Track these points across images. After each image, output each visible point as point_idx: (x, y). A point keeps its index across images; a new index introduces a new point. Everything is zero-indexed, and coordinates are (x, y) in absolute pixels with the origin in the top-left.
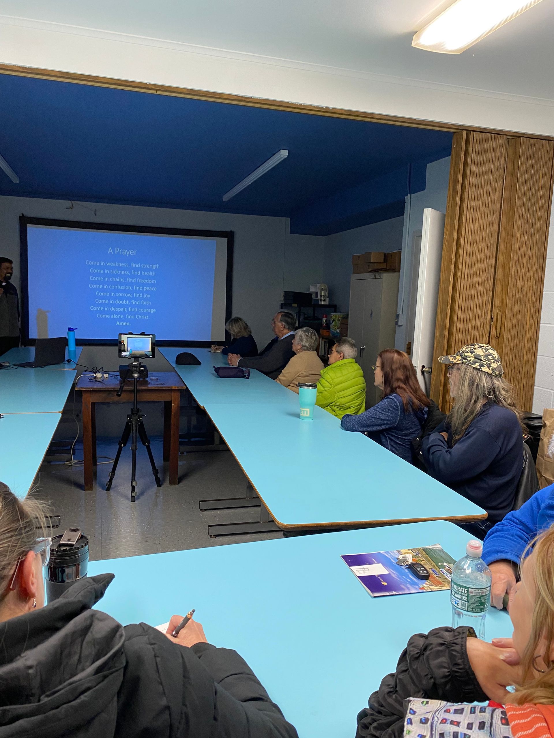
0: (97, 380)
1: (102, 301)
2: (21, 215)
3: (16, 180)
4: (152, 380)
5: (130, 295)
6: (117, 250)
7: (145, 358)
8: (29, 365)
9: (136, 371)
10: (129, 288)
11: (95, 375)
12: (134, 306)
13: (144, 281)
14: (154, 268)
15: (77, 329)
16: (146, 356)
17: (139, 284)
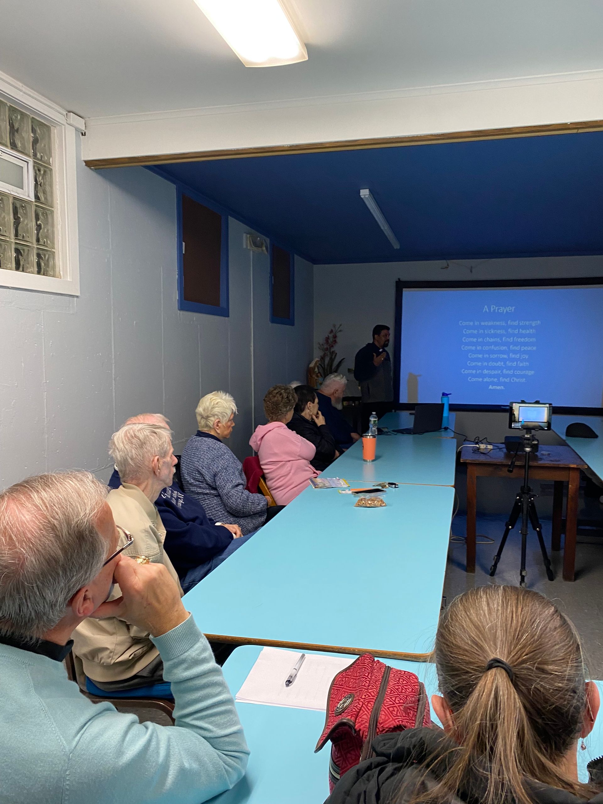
0: (480, 451)
1: (474, 364)
2: (398, 280)
3: (397, 246)
4: (543, 455)
5: (505, 356)
6: (493, 307)
7: (540, 430)
8: (407, 431)
9: (528, 444)
10: (504, 348)
11: (477, 446)
12: (510, 368)
13: (522, 340)
14: (534, 325)
15: (450, 394)
16: (540, 428)
17: (515, 344)
